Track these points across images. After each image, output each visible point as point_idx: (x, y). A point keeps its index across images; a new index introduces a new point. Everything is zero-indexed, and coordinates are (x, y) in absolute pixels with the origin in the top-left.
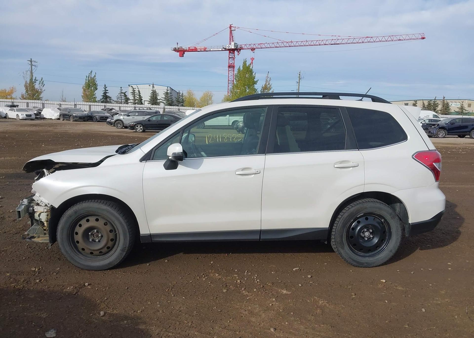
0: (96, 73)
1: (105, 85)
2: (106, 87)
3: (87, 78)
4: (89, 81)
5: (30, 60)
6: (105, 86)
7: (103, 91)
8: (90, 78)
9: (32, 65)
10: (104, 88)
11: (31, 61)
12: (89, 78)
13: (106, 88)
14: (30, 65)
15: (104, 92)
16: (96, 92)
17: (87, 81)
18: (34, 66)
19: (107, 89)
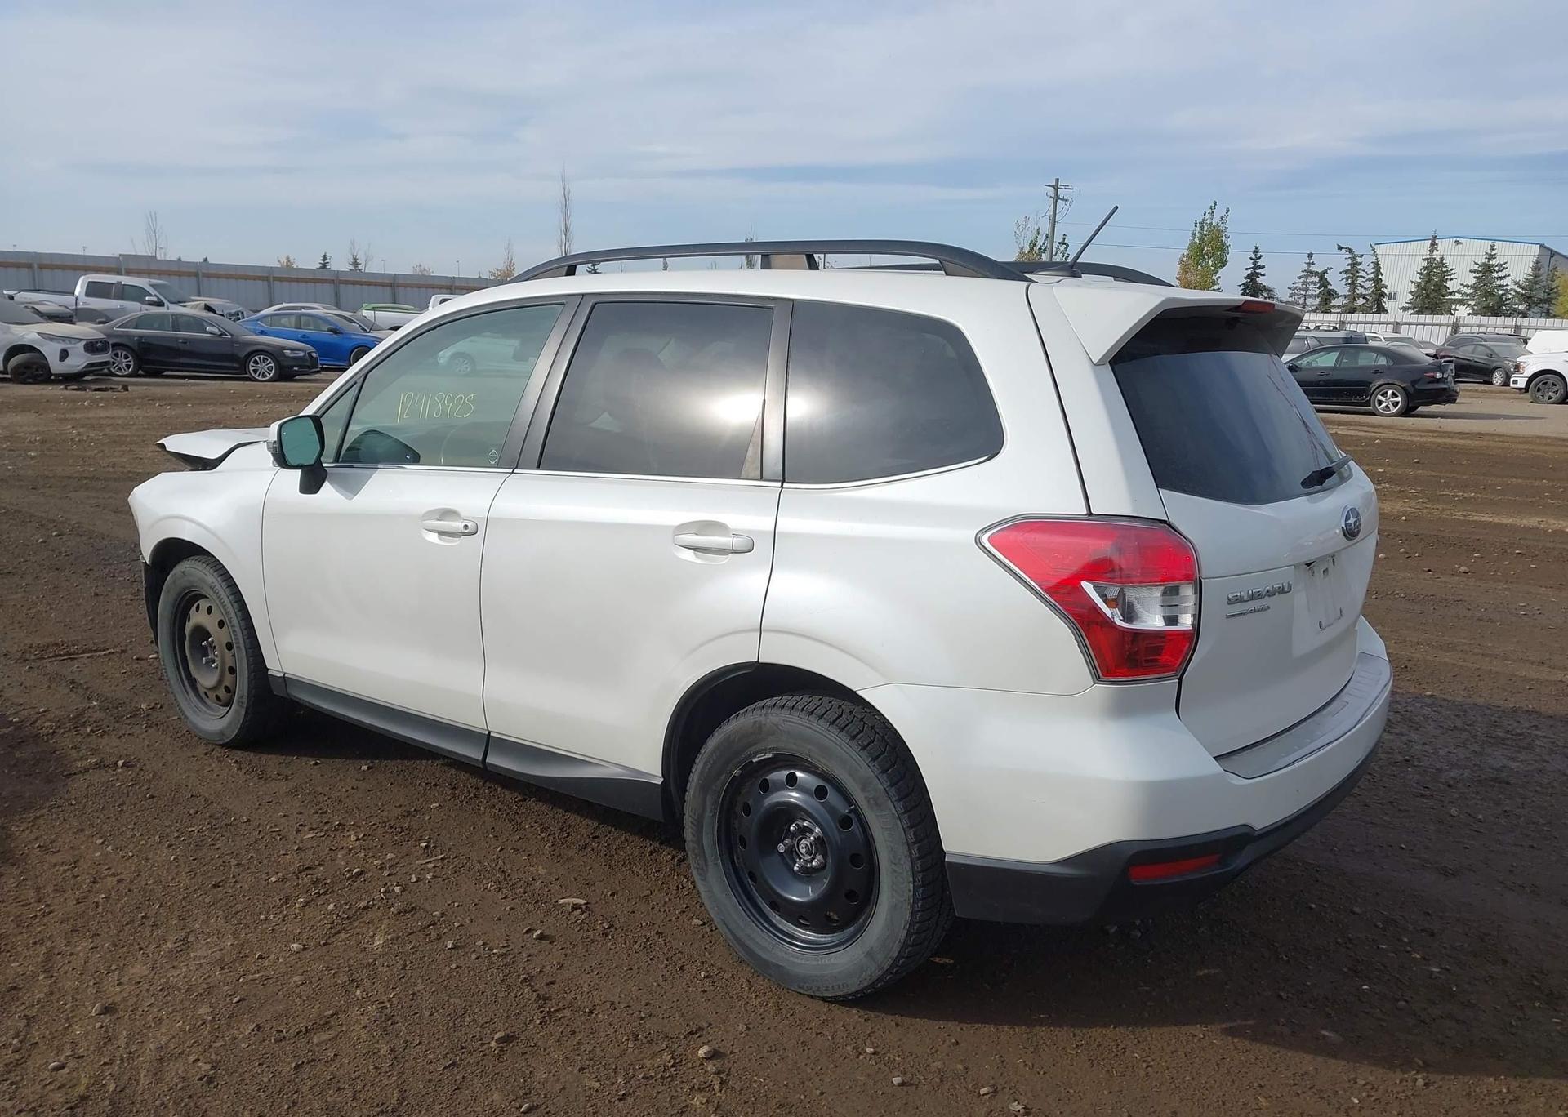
0: (1228, 211)
1: (1257, 248)
2: (1259, 254)
3: (1198, 229)
4: (1202, 240)
5: (1054, 184)
6: (1256, 252)
7: (1247, 269)
8: (1205, 229)
9: (1056, 199)
10: (1251, 259)
11: (1056, 187)
12: (1202, 228)
13: (1260, 258)
14: (1051, 197)
15: (1249, 271)
16: (1221, 272)
17: (1197, 240)
18: (1063, 200)
19: (1260, 262)
